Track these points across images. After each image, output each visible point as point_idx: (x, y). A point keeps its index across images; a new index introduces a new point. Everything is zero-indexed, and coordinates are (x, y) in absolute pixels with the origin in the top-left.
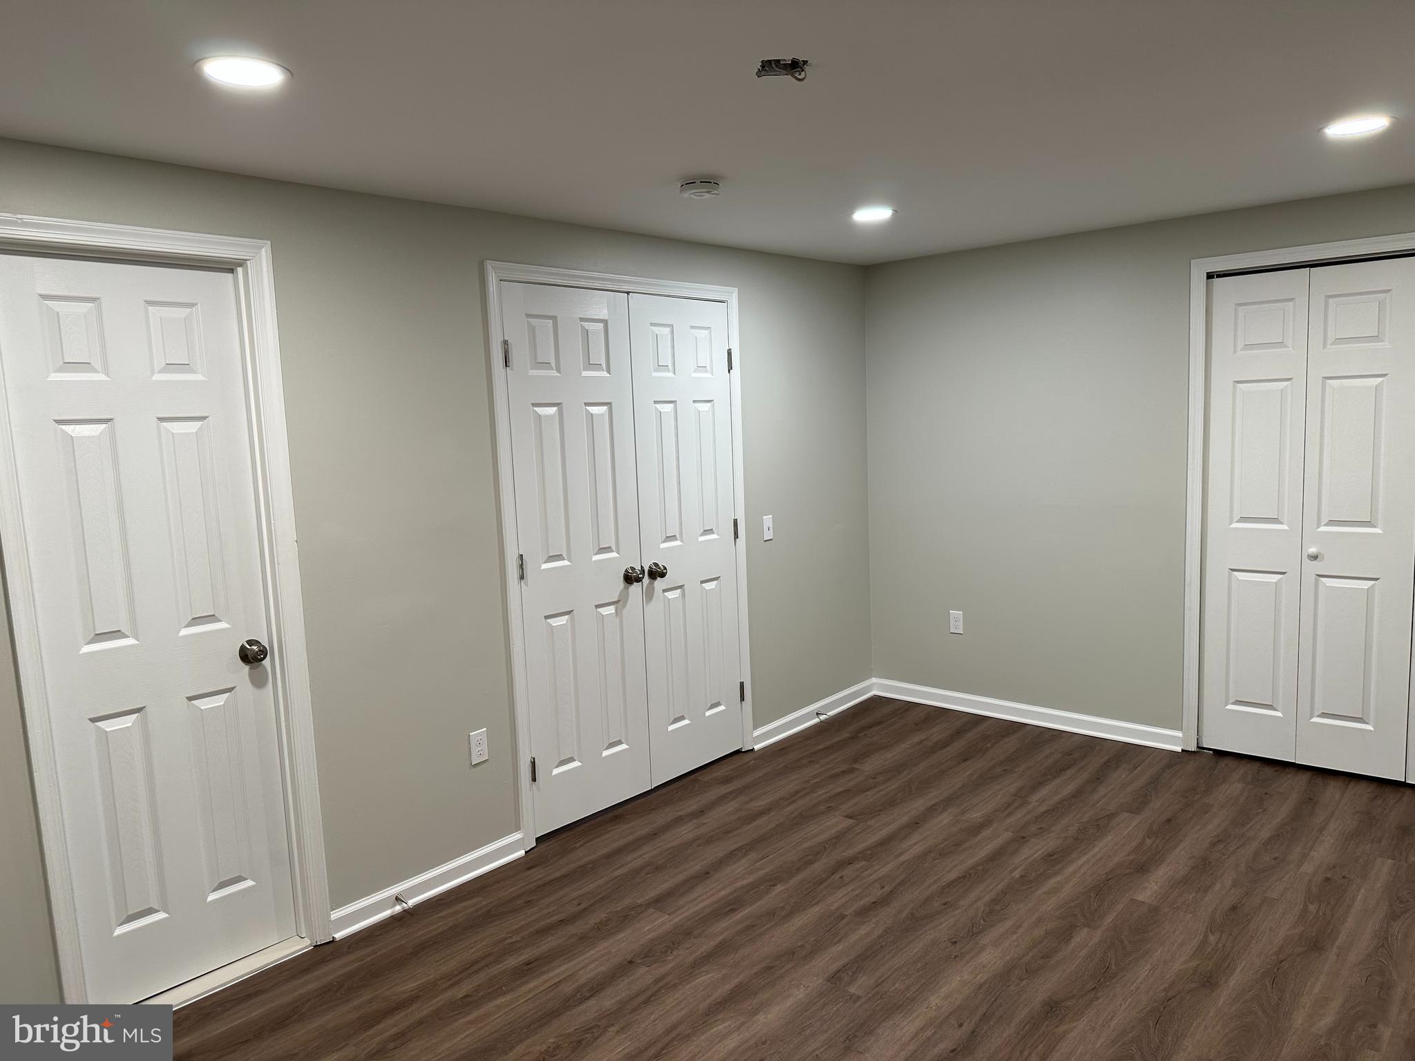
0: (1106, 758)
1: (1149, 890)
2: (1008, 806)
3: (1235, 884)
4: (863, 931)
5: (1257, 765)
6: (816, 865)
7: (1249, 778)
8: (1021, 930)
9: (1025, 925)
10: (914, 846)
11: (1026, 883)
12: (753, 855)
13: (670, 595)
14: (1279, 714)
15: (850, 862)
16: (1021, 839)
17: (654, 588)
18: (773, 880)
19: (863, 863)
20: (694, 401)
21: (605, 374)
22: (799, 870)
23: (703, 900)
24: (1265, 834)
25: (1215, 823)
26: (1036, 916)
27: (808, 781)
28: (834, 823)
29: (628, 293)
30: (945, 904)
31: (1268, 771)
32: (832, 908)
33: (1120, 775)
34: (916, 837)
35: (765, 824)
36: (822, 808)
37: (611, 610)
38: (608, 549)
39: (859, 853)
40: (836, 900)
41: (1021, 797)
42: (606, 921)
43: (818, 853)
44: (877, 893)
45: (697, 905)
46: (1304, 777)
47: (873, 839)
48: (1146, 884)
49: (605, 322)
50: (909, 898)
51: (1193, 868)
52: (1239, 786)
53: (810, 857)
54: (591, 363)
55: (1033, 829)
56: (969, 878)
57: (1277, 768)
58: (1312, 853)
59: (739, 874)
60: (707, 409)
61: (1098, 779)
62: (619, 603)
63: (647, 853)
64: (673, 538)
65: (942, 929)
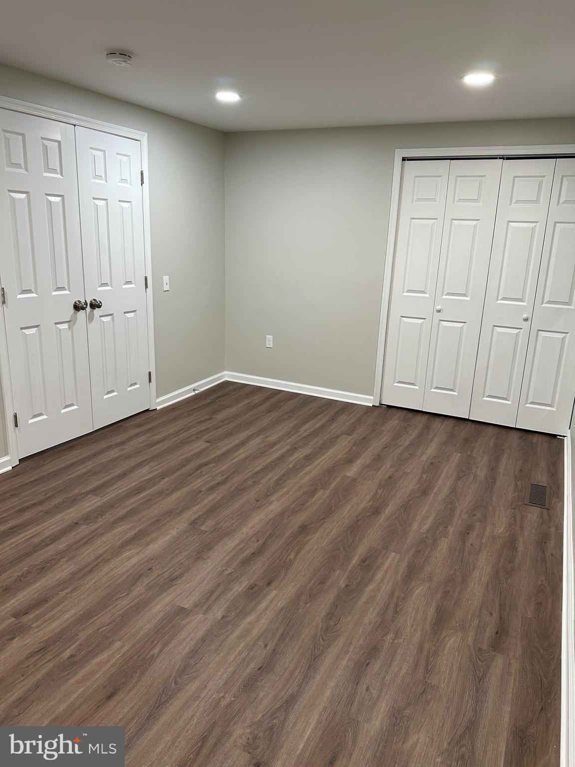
0: (338, 410)
1: (352, 471)
2: (289, 434)
3: (392, 466)
4: (210, 498)
5: (405, 412)
6: (187, 467)
7: (402, 418)
8: (290, 493)
9: (293, 490)
10: (241, 454)
11: (295, 470)
12: (152, 464)
13: (104, 319)
14: (417, 388)
15: (206, 464)
16: (294, 449)
17: (93, 314)
18: (163, 476)
19: (214, 464)
20: (119, 201)
21: (59, 176)
22: (178, 470)
23: (121, 489)
24: (407, 443)
25: (385, 439)
26: (299, 485)
27: (186, 425)
28: (199, 445)
29: (75, 125)
30: (254, 482)
31: (410, 415)
32: (195, 488)
33: (343, 418)
34: (242, 450)
35: (160, 447)
36: (193, 438)
37: (66, 326)
38: (63, 289)
39: (212, 459)
40: (197, 483)
41: (296, 429)
42: (62, 503)
43: (189, 461)
44: (219, 479)
45: (117, 491)
46: (426, 417)
47: (219, 453)
48: (352, 468)
49: (59, 142)
50: (237, 480)
51: (373, 460)
52: (397, 422)
53: (185, 463)
54: (49, 168)
55: (300, 444)
56: (266, 469)
57: (414, 413)
58: (426, 451)
59: (144, 473)
60: (128, 207)
61: (333, 420)
62: (71, 322)
63: (90, 465)
64: (106, 284)
65: (252, 494)
